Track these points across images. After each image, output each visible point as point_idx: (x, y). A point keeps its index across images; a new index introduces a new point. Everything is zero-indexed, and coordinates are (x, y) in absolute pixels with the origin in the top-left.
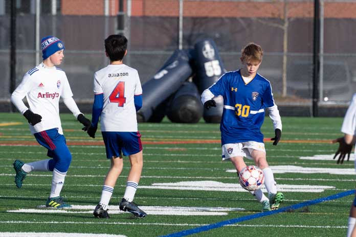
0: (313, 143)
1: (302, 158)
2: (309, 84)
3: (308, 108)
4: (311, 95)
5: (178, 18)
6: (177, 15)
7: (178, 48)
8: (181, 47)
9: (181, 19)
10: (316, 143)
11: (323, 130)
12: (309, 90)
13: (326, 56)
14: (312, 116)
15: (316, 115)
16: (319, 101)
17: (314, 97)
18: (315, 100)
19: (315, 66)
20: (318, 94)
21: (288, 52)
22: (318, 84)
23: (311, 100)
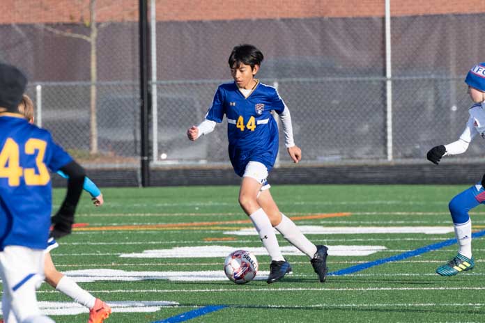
0: (142, 230)
1: (124, 255)
2: (134, 133)
3: (134, 172)
4: (139, 150)
10: (147, 230)
11: (159, 208)
12: (136, 142)
13: (161, 85)
14: (141, 185)
15: (146, 183)
16: (152, 160)
17: (143, 154)
18: (146, 158)
19: (143, 102)
20: (150, 148)
21: (98, 80)
22: (150, 131)
23: (139, 158)
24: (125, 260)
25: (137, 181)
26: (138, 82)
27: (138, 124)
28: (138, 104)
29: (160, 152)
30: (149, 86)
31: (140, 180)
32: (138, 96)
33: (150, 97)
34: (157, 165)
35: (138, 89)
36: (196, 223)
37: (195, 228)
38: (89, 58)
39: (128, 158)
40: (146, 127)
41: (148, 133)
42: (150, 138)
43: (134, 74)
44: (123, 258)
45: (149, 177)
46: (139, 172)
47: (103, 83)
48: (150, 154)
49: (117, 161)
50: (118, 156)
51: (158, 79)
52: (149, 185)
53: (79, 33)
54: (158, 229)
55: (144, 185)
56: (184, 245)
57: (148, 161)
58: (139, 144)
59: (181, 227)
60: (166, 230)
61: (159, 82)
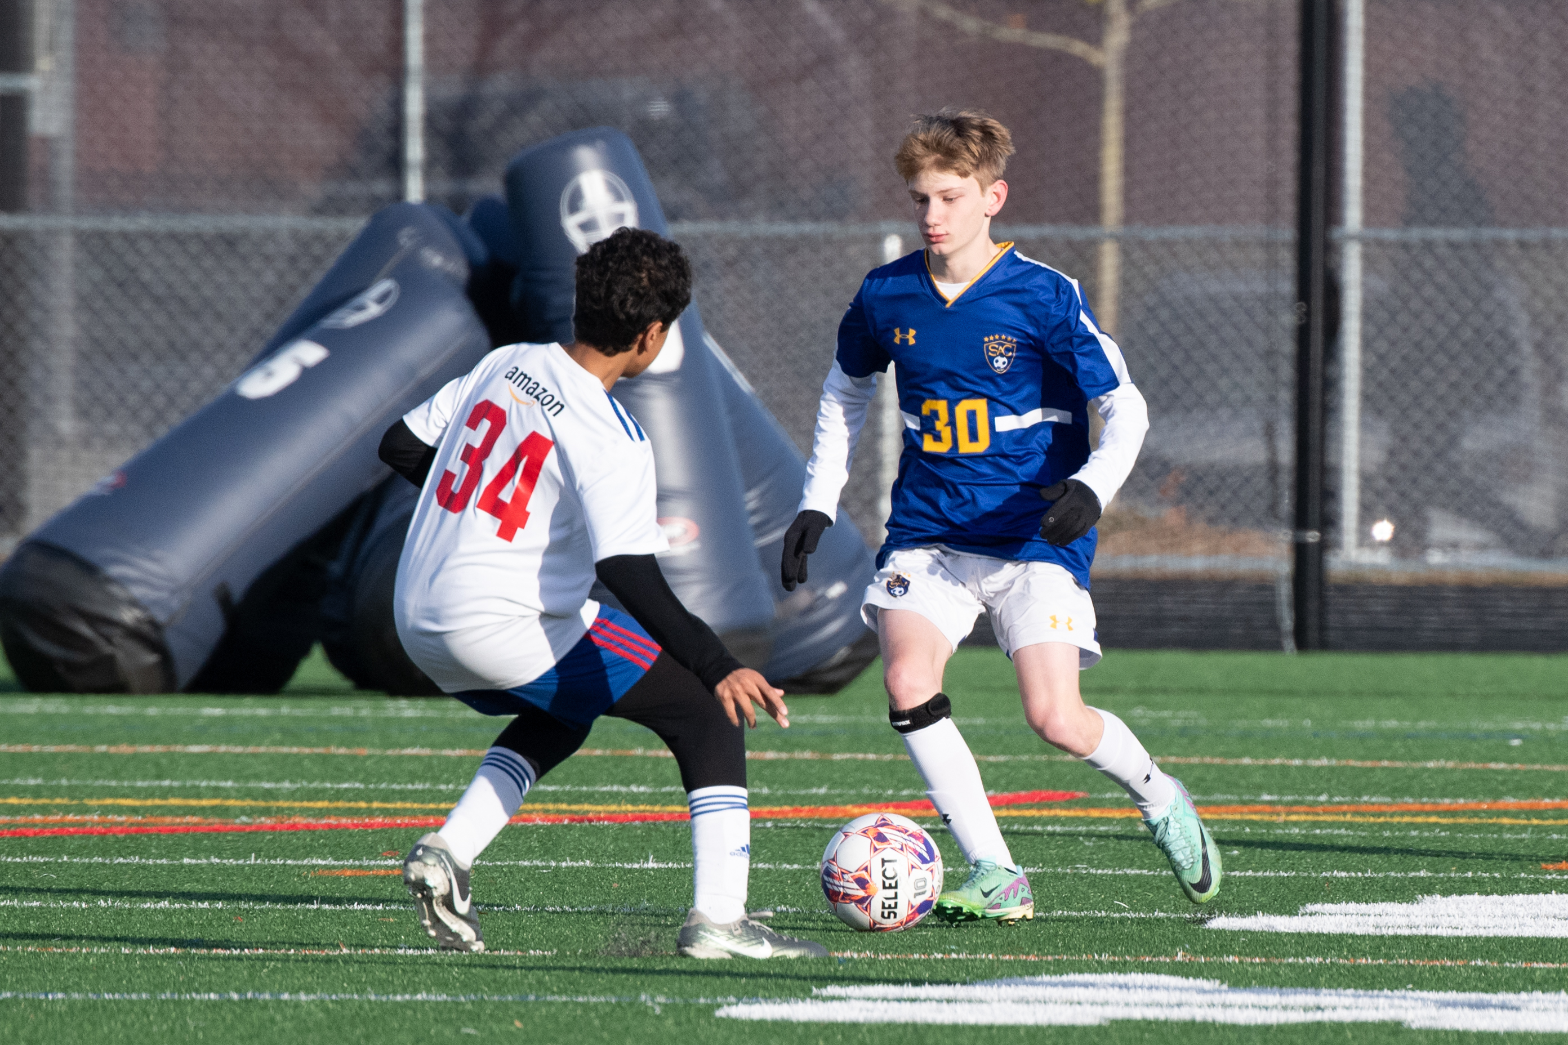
0: (1294, 822)
1: (1220, 922)
2: (1270, 433)
3: (1264, 586)
4: (1286, 504)
8: (415, 190)
10: (1315, 824)
11: (1362, 737)
12: (1273, 468)
13: (1380, 243)
14: (1289, 643)
15: (1313, 635)
16: (1338, 545)
17: (1301, 520)
18: (1312, 536)
19: (1308, 314)
20: (1330, 495)
21: (1127, 220)
22: (1331, 430)
23: (1284, 537)
24: (1227, 941)
25: (1274, 624)
26: (1287, 233)
27: (1286, 397)
28: (1288, 319)
29: (1368, 515)
30: (1331, 249)
31: (1287, 621)
32: (1287, 287)
33: (1333, 292)
34: (1359, 566)
35: (1287, 259)
36: (1510, 802)
37: (1506, 821)
38: (1095, 131)
39: (1242, 537)
40: (1315, 414)
41: (1323, 437)
42: (1331, 459)
43: (1271, 200)
44: (1220, 933)
45: (1322, 614)
46: (1285, 591)
47: (1151, 234)
48: (1329, 522)
49: (1198, 547)
50: (1200, 526)
51: (1367, 222)
52: (1324, 646)
53: (1058, 31)
54: (1359, 819)
55: (1302, 644)
56: (1462, 888)
57: (1324, 546)
58: (1286, 479)
59: (1453, 813)
60: (1390, 826)
61: (1372, 233)
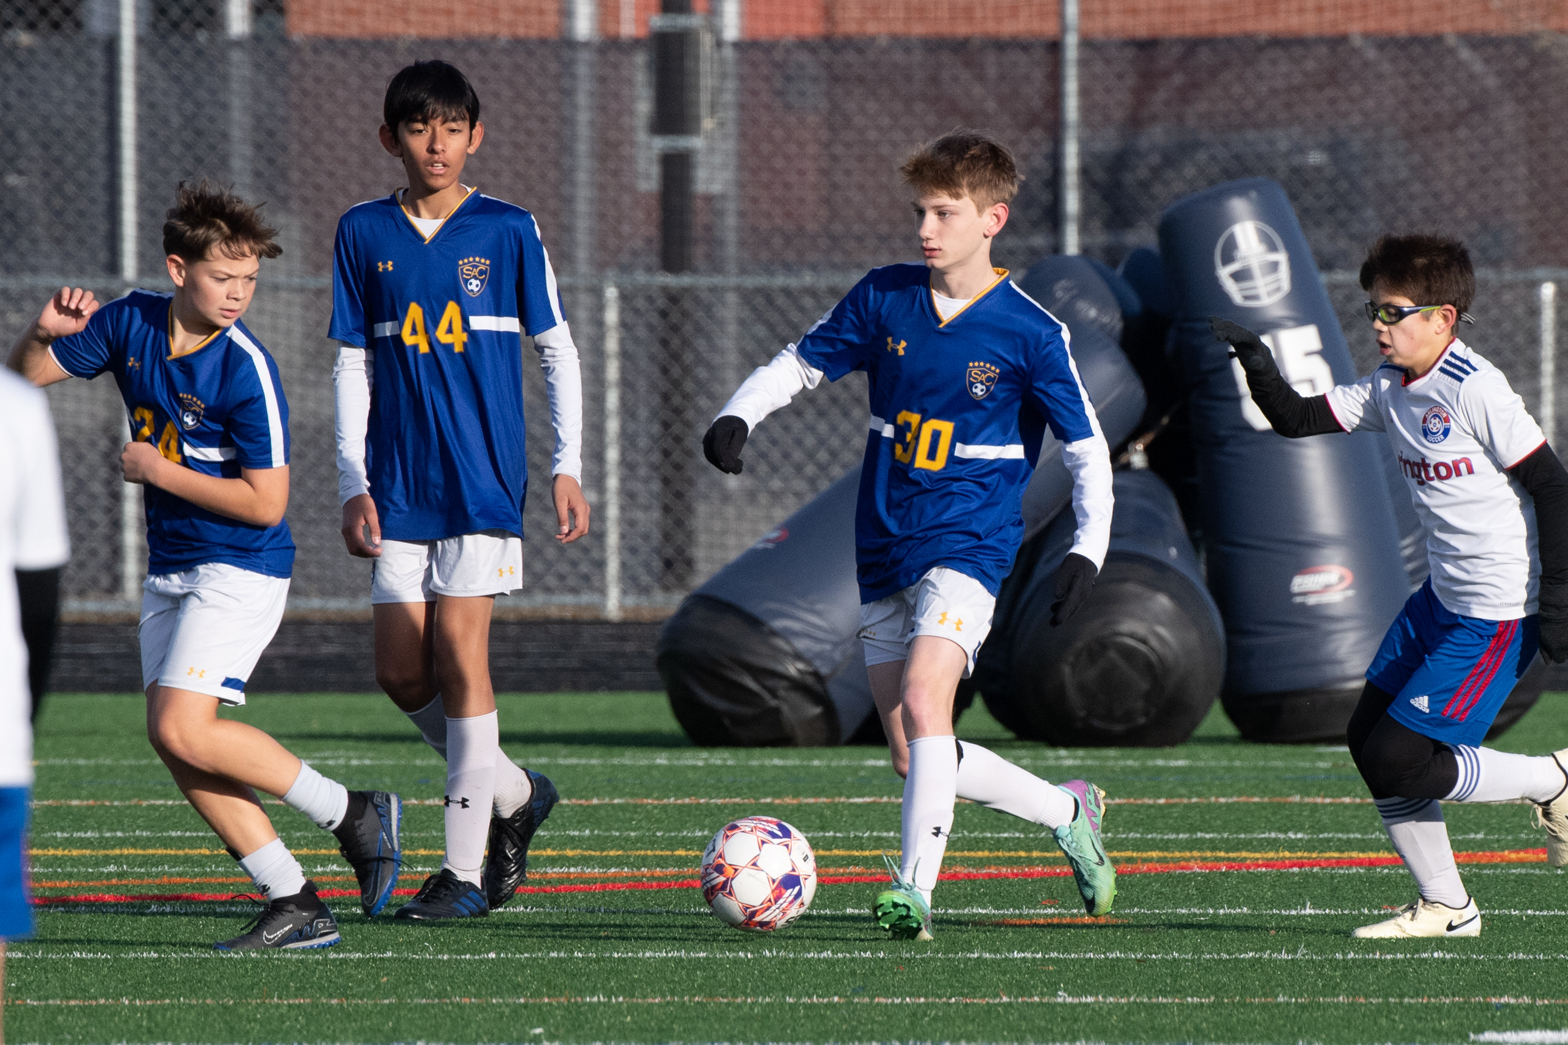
5: (1055, 47)
6: (1048, 28)
7: (1057, 248)
8: (1072, 243)
9: (1072, 51)
